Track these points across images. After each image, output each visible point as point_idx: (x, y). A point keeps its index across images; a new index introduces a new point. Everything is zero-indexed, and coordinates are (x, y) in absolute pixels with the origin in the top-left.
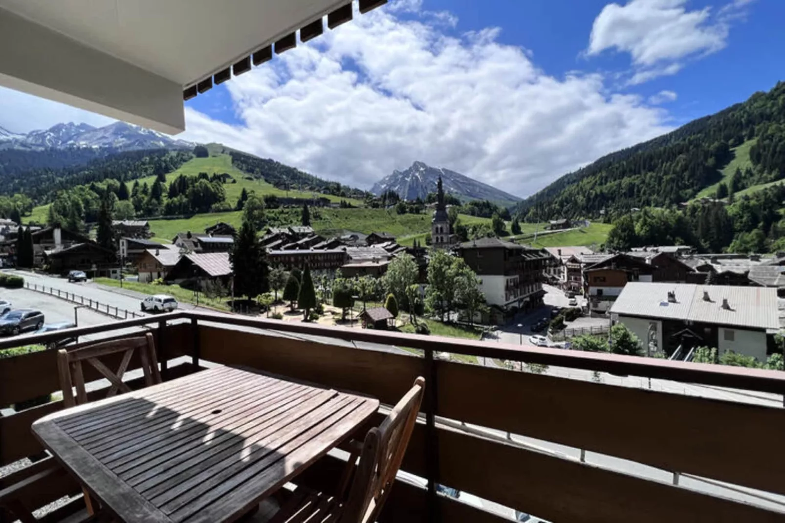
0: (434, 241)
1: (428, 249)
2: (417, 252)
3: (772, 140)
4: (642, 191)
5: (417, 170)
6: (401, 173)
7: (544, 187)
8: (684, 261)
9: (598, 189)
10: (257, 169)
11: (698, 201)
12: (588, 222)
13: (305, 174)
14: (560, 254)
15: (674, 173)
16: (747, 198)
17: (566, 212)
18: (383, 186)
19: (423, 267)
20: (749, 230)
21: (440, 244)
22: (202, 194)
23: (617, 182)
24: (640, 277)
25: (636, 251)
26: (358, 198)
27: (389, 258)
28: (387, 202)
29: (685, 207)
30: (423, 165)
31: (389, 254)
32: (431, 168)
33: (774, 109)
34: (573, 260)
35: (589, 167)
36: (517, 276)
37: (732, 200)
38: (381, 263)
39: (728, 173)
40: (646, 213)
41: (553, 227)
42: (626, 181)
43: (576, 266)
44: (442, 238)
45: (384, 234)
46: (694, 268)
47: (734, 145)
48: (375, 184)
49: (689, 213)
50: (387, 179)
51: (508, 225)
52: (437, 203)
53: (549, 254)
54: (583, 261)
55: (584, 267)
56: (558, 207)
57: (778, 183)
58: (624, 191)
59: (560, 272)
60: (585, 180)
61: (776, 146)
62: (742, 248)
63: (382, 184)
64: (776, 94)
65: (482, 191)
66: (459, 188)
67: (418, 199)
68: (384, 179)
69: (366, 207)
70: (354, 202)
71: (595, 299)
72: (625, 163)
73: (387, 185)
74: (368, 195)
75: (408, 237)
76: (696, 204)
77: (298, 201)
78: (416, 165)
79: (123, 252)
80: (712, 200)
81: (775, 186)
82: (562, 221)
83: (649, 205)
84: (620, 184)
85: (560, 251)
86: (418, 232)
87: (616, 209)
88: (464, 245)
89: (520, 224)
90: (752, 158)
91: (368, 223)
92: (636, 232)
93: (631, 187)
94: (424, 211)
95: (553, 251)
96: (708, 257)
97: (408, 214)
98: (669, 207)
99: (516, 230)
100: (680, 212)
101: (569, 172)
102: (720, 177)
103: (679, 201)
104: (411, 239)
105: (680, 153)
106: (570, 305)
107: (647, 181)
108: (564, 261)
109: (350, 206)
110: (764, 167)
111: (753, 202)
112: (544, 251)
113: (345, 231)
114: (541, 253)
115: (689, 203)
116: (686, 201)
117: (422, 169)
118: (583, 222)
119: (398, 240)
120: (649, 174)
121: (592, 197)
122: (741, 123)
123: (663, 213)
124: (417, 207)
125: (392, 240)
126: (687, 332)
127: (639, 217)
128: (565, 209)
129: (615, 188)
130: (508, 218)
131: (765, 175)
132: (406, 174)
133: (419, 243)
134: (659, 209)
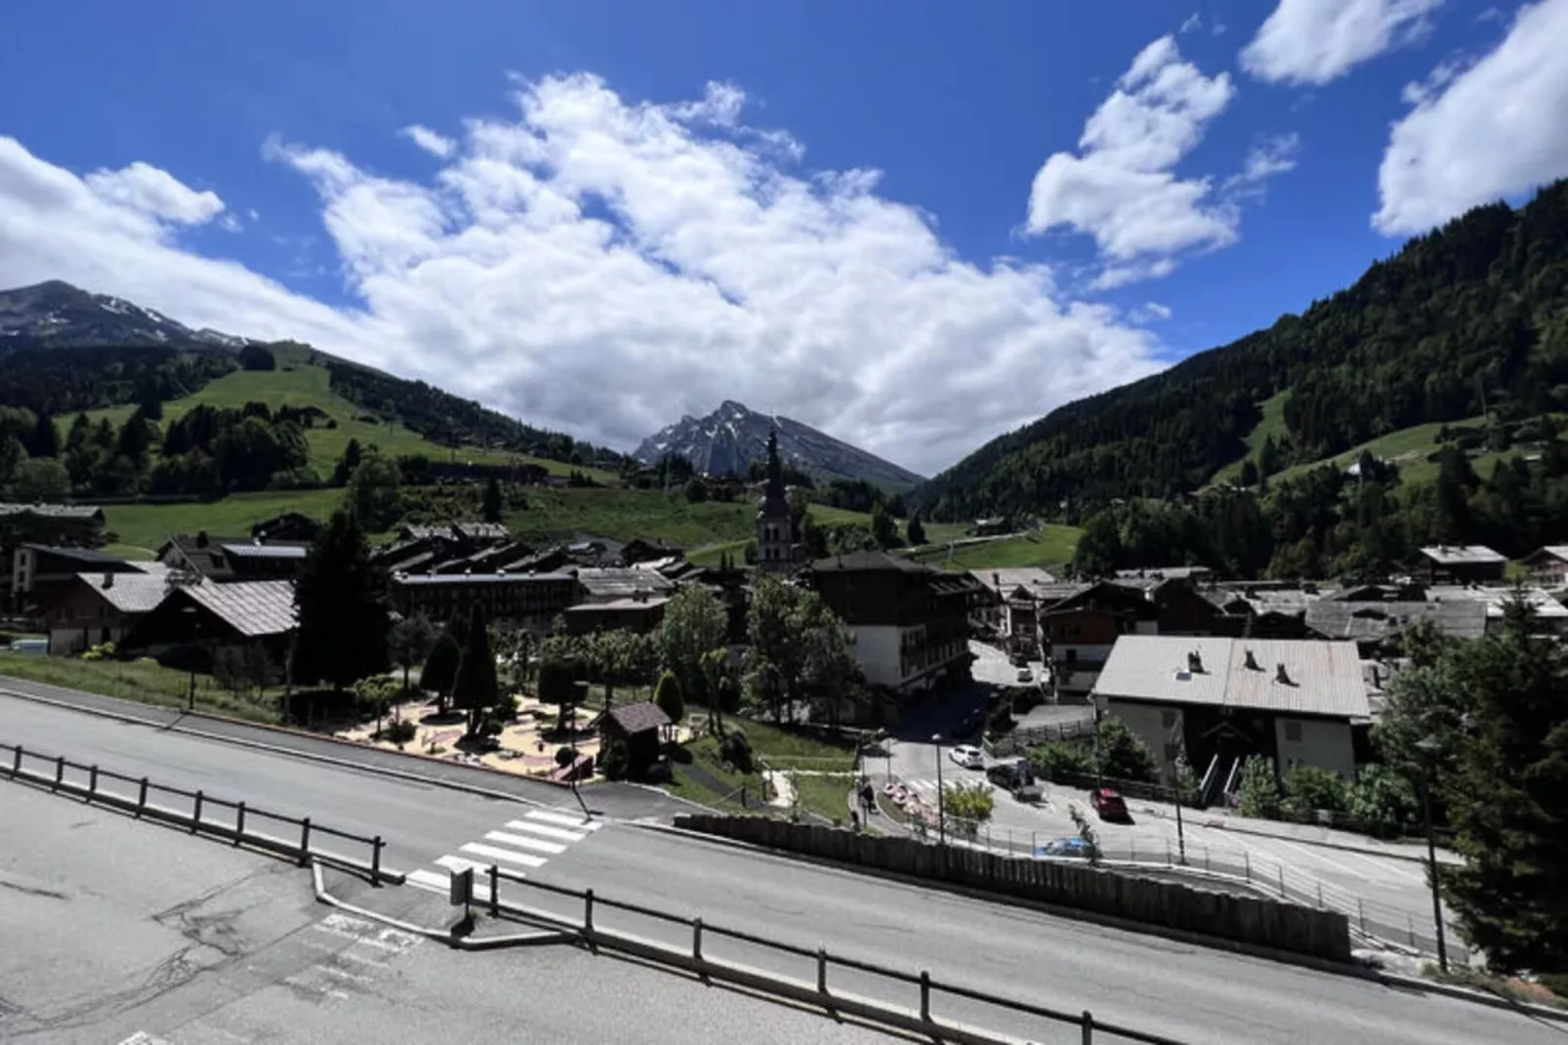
0: (762, 556)
1: (750, 572)
2: (727, 578)
3: (1313, 392)
4: (1127, 469)
5: (730, 418)
6: (697, 422)
7: (963, 457)
8: (1204, 594)
9: (1055, 464)
10: (390, 402)
11: (1214, 489)
12: (1041, 522)
13: (497, 414)
14: (997, 582)
15: (1175, 439)
16: (1285, 486)
17: (1004, 503)
18: (661, 446)
19: (738, 609)
20: (1295, 541)
21: (772, 563)
22: (249, 450)
23: (1086, 451)
24: (1139, 625)
25: (1126, 576)
26: (607, 469)
27: (668, 592)
28: (668, 476)
29: (1195, 499)
30: (741, 408)
31: (670, 583)
32: (755, 415)
33: (1312, 343)
34: (1021, 593)
35: (1038, 424)
36: (921, 627)
37: (1265, 490)
38: (653, 602)
39: (1256, 443)
40: (1136, 509)
41: (981, 531)
42: (1100, 450)
43: (1026, 605)
44: (777, 553)
45: (659, 541)
46: (1221, 606)
47: (1260, 399)
48: (645, 441)
49: (1201, 511)
50: (670, 432)
51: (901, 526)
52: (767, 481)
53: (977, 581)
54: (1040, 595)
55: (1042, 606)
56: (988, 494)
57: (1328, 462)
58: (1097, 468)
59: (998, 617)
60: (1033, 448)
61: (1319, 404)
62: (1286, 571)
63: (661, 442)
64: (1312, 318)
65: (852, 460)
66: (807, 452)
67: (730, 473)
68: (663, 431)
69: (625, 487)
70: (598, 476)
71: (1063, 670)
72: (1096, 419)
73: (670, 444)
74: (628, 462)
75: (709, 547)
76: (1212, 494)
77: (478, 471)
78: (729, 407)
79: (22, 579)
80: (1234, 489)
81: (1325, 468)
82: (996, 520)
83: (1140, 495)
84: (1090, 458)
85: (996, 577)
86: (729, 539)
87: (1086, 500)
88: (821, 565)
89: (923, 524)
90: (1287, 421)
91: (627, 517)
92: (1123, 542)
93: (1109, 461)
94: (741, 497)
95: (985, 576)
96: (1241, 588)
97: (708, 503)
98: (1171, 498)
99: (917, 536)
100: (1189, 507)
101: (1004, 433)
102: (1244, 450)
103: (1186, 487)
104: (716, 552)
105: (1182, 406)
106: (1020, 680)
107: (1133, 451)
108: (1005, 596)
109: (590, 483)
110: (1305, 437)
111: (1296, 494)
112: (969, 577)
113: (577, 533)
114: (964, 582)
115: (1200, 493)
116: (1196, 489)
117: (738, 416)
118: (1034, 524)
119: (689, 554)
120: (1137, 440)
121: (1046, 477)
122: (1267, 363)
123: (1162, 508)
124: (727, 488)
125: (678, 554)
126: (1224, 729)
127: (1126, 515)
128: (1000, 498)
129: (1082, 462)
130: (902, 515)
131: (1308, 448)
132: (708, 423)
133: (732, 559)
134: (1154, 502)
